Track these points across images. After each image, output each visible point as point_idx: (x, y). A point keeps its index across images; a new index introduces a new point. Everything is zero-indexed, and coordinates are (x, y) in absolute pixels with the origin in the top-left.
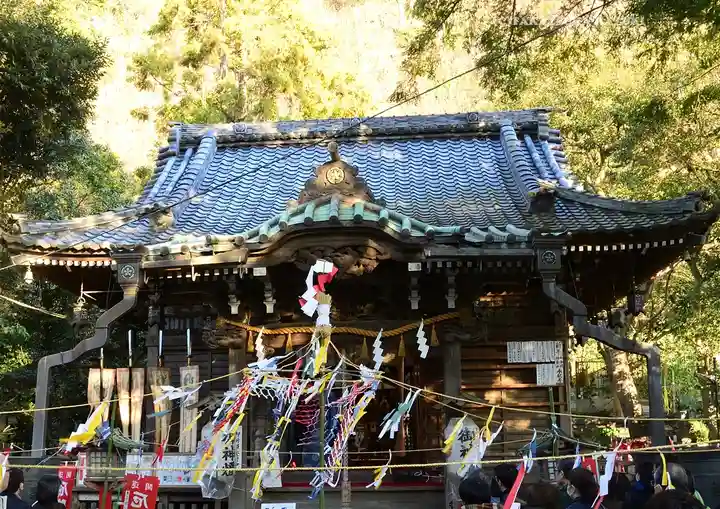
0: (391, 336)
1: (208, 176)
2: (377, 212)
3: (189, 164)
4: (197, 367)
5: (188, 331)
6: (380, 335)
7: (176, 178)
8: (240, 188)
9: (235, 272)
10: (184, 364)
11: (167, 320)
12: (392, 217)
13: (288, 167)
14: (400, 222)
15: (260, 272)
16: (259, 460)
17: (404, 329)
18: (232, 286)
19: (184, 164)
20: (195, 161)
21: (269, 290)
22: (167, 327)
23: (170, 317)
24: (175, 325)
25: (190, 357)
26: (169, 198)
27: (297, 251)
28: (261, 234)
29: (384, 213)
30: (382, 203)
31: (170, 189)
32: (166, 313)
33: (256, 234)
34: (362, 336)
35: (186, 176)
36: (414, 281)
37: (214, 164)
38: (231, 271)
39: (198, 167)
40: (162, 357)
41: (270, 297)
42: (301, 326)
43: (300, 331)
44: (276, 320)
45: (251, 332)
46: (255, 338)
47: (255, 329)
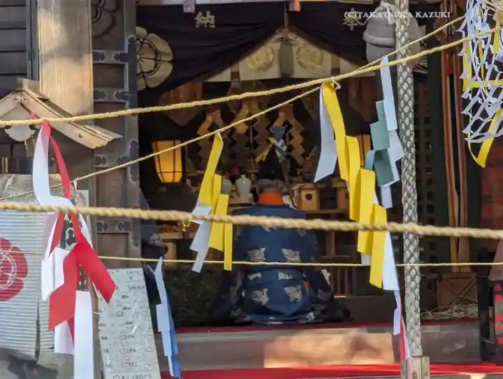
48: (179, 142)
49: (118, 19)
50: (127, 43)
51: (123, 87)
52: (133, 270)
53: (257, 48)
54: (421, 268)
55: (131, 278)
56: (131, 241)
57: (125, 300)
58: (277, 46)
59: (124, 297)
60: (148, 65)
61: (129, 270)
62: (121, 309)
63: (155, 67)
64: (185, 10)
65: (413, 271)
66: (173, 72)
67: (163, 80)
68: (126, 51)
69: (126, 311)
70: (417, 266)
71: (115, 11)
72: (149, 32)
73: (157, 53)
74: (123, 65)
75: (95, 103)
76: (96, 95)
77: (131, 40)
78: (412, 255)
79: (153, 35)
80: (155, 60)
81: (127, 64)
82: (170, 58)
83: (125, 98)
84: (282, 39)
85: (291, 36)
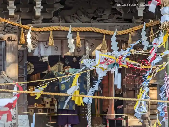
6: (115, 34)
34: (103, 34)
41: (39, 4)
42: (59, 26)
43: (59, 30)
44: (40, 21)
45: (22, 29)
46: (26, 33)
47: (26, 26)
48: (35, 87)
49: (23, 59)
50: (25, 64)
51: (24, 74)
52: (26, 115)
53: (53, 66)
54: (91, 116)
55: (25, 117)
56: (25, 109)
57: (24, 122)
58: (58, 66)
59: (23, 121)
60: (28, 69)
61: (25, 115)
62: (22, 124)
63: (30, 70)
64: (38, 57)
65: (90, 116)
66: (34, 71)
67: (32, 72)
68: (25, 66)
69: (24, 125)
70: (91, 115)
71: (22, 57)
72: (29, 62)
73: (30, 67)
74: (24, 69)
75: (19, 77)
76: (19, 76)
77: (26, 63)
78: (89, 113)
79: (30, 63)
80: (30, 68)
81: (25, 69)
82: (34, 68)
83: (24, 76)
84: (58, 64)
85: (61, 63)
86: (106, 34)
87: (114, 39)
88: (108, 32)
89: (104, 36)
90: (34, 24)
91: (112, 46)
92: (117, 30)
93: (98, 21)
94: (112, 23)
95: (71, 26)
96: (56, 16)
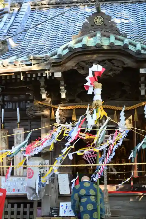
0: (130, 110)
1: (26, 24)
2: (123, 41)
3: (16, 17)
4: (23, 128)
5: (18, 109)
6: (124, 109)
7: (9, 25)
8: (44, 30)
9: (44, 75)
10: (16, 127)
11: (6, 103)
12: (130, 44)
13: (70, 18)
14: (135, 46)
15: (58, 75)
16: (58, 179)
17: (138, 105)
18: (42, 83)
19: (13, 18)
20: (19, 16)
21: (62, 86)
22: (6, 107)
23: (7, 102)
24: (10, 106)
25: (19, 123)
26: (5, 36)
27: (78, 63)
28: (58, 54)
29: (126, 41)
30: (125, 36)
31: (5, 31)
32: (5, 99)
33: (56, 54)
34: (114, 110)
35: (14, 24)
36: (142, 79)
37: (29, 18)
38: (42, 74)
39: (21, 19)
40: (4, 123)
41: (63, 89)
42: (80, 105)
43: (80, 108)
44: (67, 102)
45: (53, 108)
46: (55, 112)
47: (55, 106)
86: (117, 110)
87: (122, 114)
88: (118, 108)
89: (115, 111)
90: (61, 104)
91: (121, 120)
92: (125, 106)
93: (111, 100)
94: (122, 102)
95: (89, 105)
96: (79, 98)
